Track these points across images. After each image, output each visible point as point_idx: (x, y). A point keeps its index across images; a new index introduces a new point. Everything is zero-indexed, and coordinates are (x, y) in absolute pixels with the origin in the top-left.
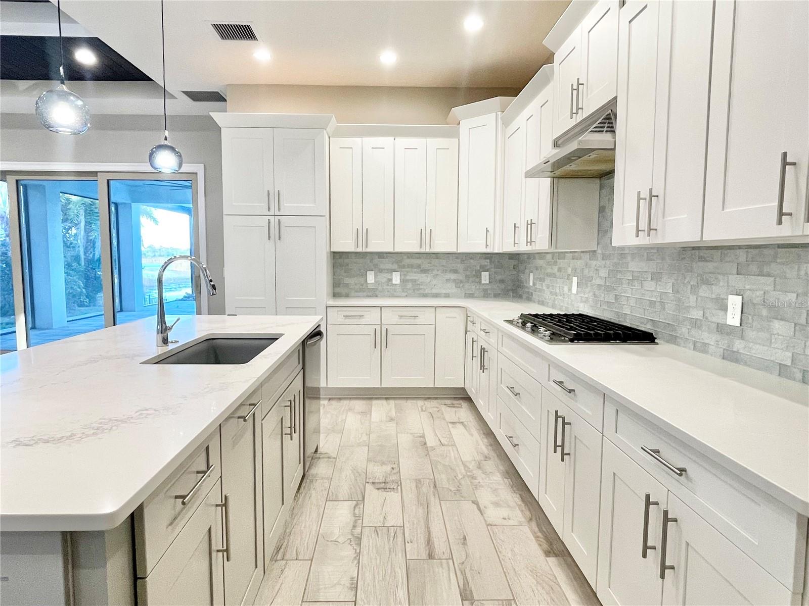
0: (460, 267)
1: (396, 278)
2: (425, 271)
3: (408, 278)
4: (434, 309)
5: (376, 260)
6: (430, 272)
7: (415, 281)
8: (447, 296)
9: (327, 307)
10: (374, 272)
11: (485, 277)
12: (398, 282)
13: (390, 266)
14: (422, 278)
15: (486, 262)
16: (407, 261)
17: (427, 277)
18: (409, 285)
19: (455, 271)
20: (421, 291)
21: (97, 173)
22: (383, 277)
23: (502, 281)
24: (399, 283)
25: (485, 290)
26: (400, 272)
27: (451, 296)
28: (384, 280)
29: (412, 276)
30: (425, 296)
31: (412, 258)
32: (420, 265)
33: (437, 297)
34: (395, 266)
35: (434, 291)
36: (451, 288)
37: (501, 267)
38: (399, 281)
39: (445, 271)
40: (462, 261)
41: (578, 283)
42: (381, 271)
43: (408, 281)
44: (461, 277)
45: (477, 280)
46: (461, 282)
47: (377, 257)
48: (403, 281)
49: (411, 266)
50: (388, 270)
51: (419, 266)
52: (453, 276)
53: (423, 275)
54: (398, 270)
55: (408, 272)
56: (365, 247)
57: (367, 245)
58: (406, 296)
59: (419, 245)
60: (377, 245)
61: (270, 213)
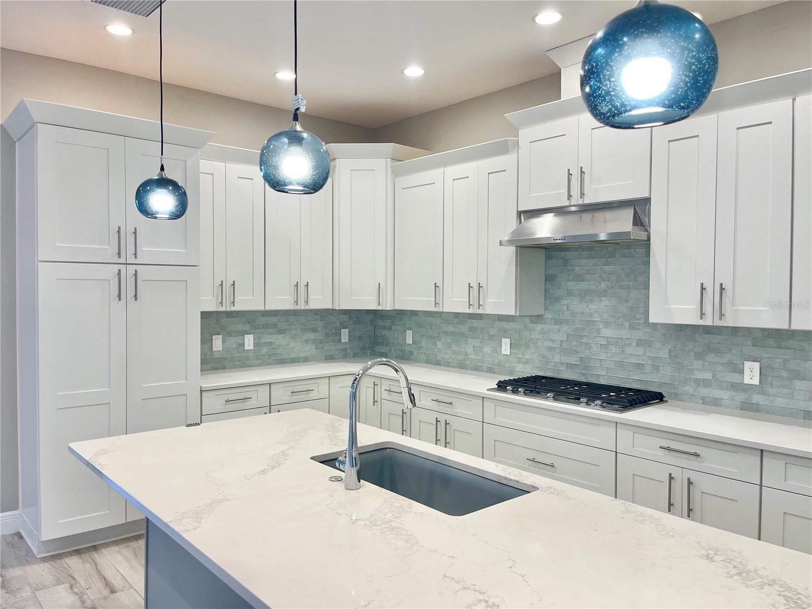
0: (319, 324)
1: (249, 342)
2: (281, 331)
3: (262, 341)
5: (224, 321)
6: (288, 332)
7: (270, 344)
8: (306, 360)
9: (202, 392)
10: (221, 336)
11: (345, 335)
13: (240, 327)
14: (279, 340)
15: (348, 319)
16: (262, 320)
17: (284, 338)
18: (265, 350)
19: (314, 330)
20: (278, 357)
22: (233, 341)
23: (360, 338)
24: (252, 348)
25: (345, 350)
26: (254, 333)
27: (311, 359)
28: (234, 346)
29: (267, 338)
30: (282, 362)
32: (276, 324)
33: (295, 362)
34: (247, 327)
35: (292, 355)
36: (309, 350)
38: (252, 345)
39: (304, 331)
40: (322, 319)
41: (511, 344)
42: (230, 334)
43: (262, 345)
44: (319, 336)
45: (337, 338)
46: (321, 342)
47: (225, 316)
49: (265, 326)
50: (238, 332)
51: (275, 326)
52: (312, 336)
53: (280, 336)
54: (252, 331)
55: (262, 334)
56: (230, 306)
57: (233, 302)
58: (261, 365)
59: (293, 301)
60: (247, 302)
61: (122, 260)
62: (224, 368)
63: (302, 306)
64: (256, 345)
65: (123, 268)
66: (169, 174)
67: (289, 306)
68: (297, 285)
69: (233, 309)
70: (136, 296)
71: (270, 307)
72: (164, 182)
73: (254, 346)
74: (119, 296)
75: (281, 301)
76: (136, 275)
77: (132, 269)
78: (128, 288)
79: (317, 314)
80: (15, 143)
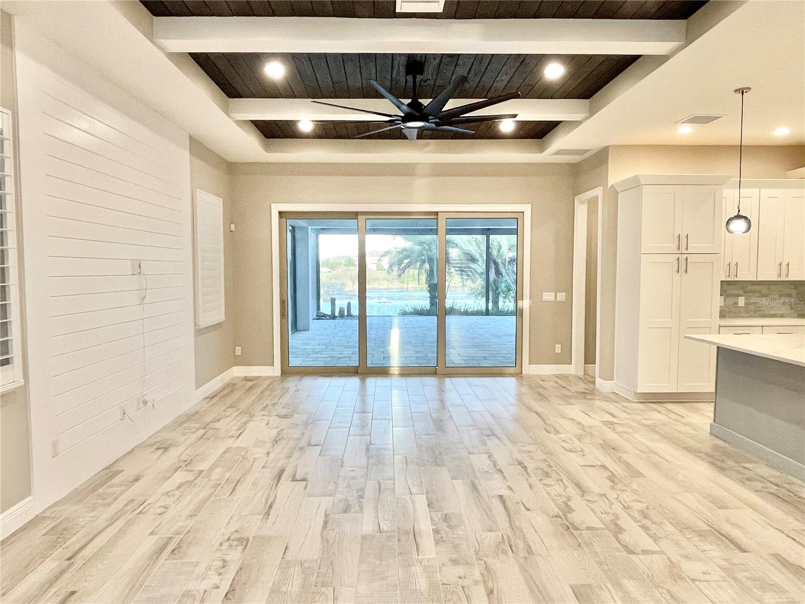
0: (794, 292)
1: (741, 301)
2: (764, 296)
3: (751, 301)
6: (769, 297)
7: (756, 303)
8: (782, 316)
9: (719, 326)
10: (723, 296)
13: (737, 292)
16: (750, 288)
18: (752, 307)
19: (790, 296)
20: (761, 313)
22: (731, 301)
24: (743, 306)
26: (745, 296)
27: (786, 316)
28: (731, 303)
29: (754, 300)
30: (765, 316)
34: (740, 292)
35: (772, 312)
36: (785, 310)
38: (744, 304)
39: (781, 296)
40: (796, 288)
42: (729, 296)
43: (750, 304)
47: (726, 284)
49: (752, 291)
50: (735, 295)
51: (759, 292)
54: (743, 294)
55: (750, 296)
56: (734, 277)
57: (736, 275)
58: (749, 317)
59: (777, 275)
60: (745, 275)
61: (680, 252)
62: (724, 317)
63: (783, 278)
64: (746, 304)
65: (680, 256)
66: (741, 213)
67: (775, 278)
68: (780, 264)
69: (736, 279)
70: (686, 271)
71: (761, 278)
72: (738, 217)
73: (745, 304)
74: (678, 271)
75: (769, 274)
76: (686, 259)
77: (684, 256)
78: (682, 266)
79: (792, 284)
80: (618, 193)
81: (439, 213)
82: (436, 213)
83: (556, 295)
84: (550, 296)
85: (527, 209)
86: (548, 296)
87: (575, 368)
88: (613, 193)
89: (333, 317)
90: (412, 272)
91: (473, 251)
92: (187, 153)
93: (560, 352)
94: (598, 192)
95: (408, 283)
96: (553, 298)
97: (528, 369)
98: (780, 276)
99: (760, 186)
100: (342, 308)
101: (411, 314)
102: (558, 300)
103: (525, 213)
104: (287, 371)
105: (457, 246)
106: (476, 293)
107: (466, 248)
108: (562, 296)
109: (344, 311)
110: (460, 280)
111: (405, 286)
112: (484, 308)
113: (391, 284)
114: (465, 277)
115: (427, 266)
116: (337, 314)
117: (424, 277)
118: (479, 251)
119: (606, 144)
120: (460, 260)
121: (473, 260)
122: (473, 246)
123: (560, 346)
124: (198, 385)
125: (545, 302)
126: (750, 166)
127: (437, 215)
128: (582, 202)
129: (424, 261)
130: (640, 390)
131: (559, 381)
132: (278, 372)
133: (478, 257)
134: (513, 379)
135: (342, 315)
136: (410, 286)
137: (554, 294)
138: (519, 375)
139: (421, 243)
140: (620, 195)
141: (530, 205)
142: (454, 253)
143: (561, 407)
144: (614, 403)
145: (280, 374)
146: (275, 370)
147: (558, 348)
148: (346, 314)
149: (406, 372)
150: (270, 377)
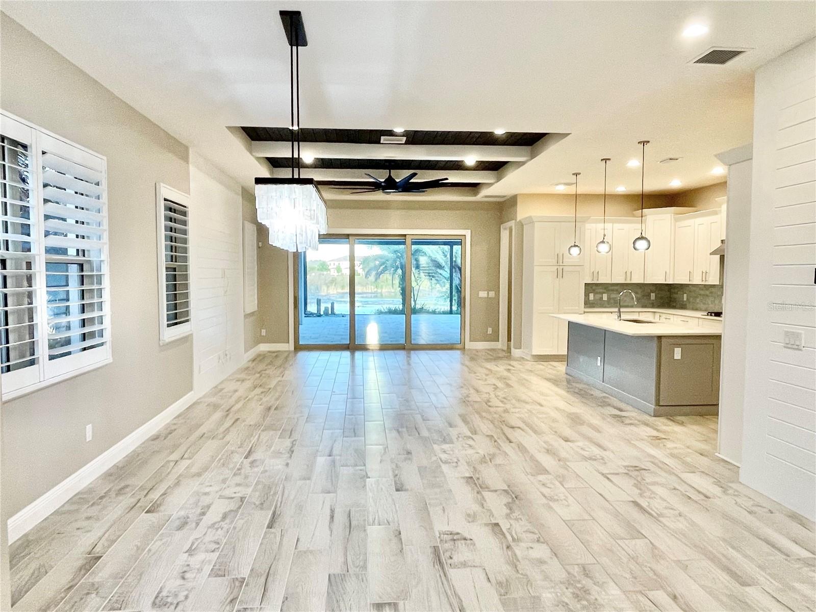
0: (639, 290)
1: (605, 297)
3: (611, 296)
4: (638, 313)
5: (594, 288)
7: (614, 298)
10: (593, 294)
11: (653, 296)
12: (606, 299)
13: (601, 290)
15: (654, 288)
16: (610, 288)
18: (611, 301)
19: (637, 293)
21: (406, 235)
22: (598, 296)
23: (662, 298)
25: (653, 303)
26: (608, 293)
28: (599, 298)
29: (613, 295)
31: (614, 286)
32: (617, 290)
34: (605, 291)
37: (662, 290)
40: (641, 288)
42: (597, 293)
43: (611, 298)
44: (639, 295)
45: (648, 298)
46: (640, 299)
47: (595, 285)
48: (609, 298)
49: (613, 290)
50: (600, 292)
55: (611, 293)
56: (596, 281)
57: (598, 280)
58: (608, 306)
59: (624, 279)
60: (603, 280)
61: (558, 265)
62: (594, 307)
63: (628, 282)
65: (558, 267)
68: (625, 272)
69: (598, 282)
70: (563, 277)
71: (614, 282)
74: (557, 277)
75: (619, 279)
76: (563, 269)
77: (561, 267)
78: (560, 274)
79: (638, 286)
80: (523, 225)
81: (407, 236)
82: (405, 235)
83: (488, 293)
84: (484, 294)
85: (468, 233)
86: (483, 294)
87: (501, 344)
88: (521, 225)
89: (320, 316)
90: (387, 276)
91: (439, 259)
92: (241, 199)
93: (491, 333)
94: (512, 223)
95: (382, 288)
96: (486, 295)
97: (469, 345)
98: (626, 280)
99: (613, 222)
100: (327, 307)
101: (386, 313)
102: (489, 297)
103: (467, 236)
104: (298, 348)
105: (426, 255)
106: (445, 296)
107: (433, 256)
108: (492, 294)
109: (328, 310)
110: (429, 284)
111: (379, 291)
112: (448, 308)
113: (365, 288)
114: (434, 281)
115: (400, 271)
116: (322, 313)
117: (397, 281)
118: (445, 259)
119: (516, 193)
120: (428, 267)
121: (439, 266)
122: (439, 255)
123: (491, 329)
124: (246, 351)
125: (480, 298)
126: (611, 208)
127: (405, 237)
128: (505, 229)
129: (397, 268)
130: (534, 353)
131: (489, 352)
132: (292, 348)
133: (443, 264)
134: (458, 352)
135: (326, 314)
136: (384, 290)
137: (486, 292)
138: (463, 349)
139: (395, 252)
140: (524, 226)
141: (470, 230)
142: (423, 260)
143: (483, 364)
144: (518, 362)
145: (293, 349)
146: (291, 346)
147: (490, 331)
148: (330, 313)
149: (384, 348)
150: (287, 351)
